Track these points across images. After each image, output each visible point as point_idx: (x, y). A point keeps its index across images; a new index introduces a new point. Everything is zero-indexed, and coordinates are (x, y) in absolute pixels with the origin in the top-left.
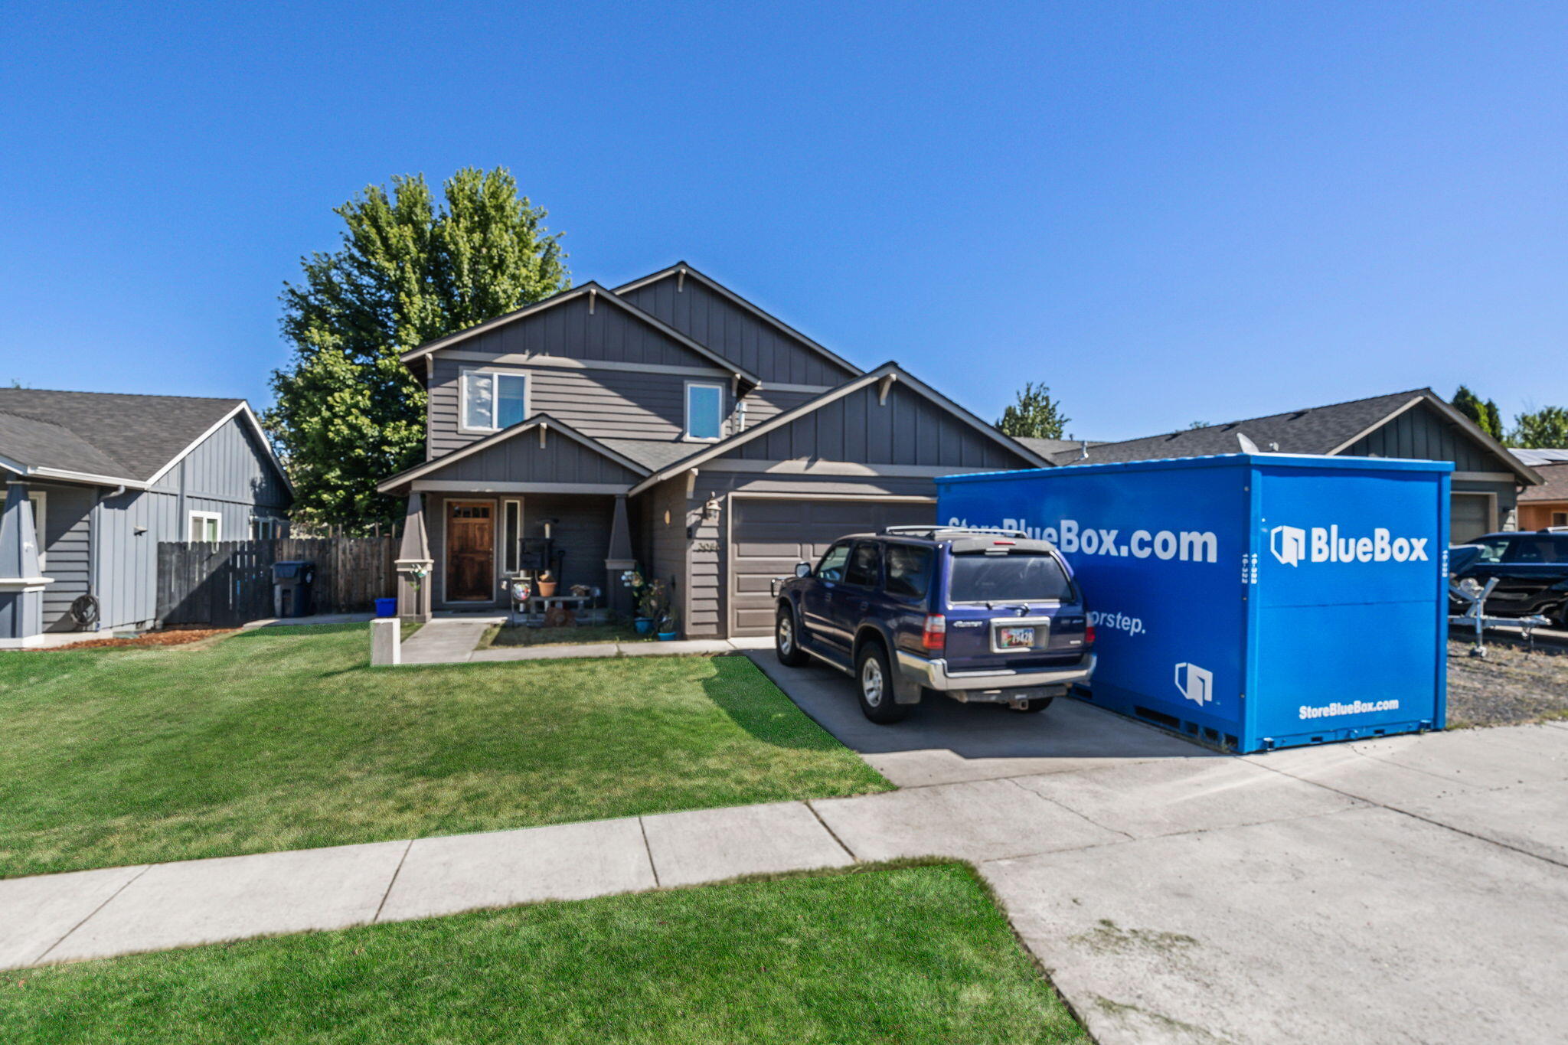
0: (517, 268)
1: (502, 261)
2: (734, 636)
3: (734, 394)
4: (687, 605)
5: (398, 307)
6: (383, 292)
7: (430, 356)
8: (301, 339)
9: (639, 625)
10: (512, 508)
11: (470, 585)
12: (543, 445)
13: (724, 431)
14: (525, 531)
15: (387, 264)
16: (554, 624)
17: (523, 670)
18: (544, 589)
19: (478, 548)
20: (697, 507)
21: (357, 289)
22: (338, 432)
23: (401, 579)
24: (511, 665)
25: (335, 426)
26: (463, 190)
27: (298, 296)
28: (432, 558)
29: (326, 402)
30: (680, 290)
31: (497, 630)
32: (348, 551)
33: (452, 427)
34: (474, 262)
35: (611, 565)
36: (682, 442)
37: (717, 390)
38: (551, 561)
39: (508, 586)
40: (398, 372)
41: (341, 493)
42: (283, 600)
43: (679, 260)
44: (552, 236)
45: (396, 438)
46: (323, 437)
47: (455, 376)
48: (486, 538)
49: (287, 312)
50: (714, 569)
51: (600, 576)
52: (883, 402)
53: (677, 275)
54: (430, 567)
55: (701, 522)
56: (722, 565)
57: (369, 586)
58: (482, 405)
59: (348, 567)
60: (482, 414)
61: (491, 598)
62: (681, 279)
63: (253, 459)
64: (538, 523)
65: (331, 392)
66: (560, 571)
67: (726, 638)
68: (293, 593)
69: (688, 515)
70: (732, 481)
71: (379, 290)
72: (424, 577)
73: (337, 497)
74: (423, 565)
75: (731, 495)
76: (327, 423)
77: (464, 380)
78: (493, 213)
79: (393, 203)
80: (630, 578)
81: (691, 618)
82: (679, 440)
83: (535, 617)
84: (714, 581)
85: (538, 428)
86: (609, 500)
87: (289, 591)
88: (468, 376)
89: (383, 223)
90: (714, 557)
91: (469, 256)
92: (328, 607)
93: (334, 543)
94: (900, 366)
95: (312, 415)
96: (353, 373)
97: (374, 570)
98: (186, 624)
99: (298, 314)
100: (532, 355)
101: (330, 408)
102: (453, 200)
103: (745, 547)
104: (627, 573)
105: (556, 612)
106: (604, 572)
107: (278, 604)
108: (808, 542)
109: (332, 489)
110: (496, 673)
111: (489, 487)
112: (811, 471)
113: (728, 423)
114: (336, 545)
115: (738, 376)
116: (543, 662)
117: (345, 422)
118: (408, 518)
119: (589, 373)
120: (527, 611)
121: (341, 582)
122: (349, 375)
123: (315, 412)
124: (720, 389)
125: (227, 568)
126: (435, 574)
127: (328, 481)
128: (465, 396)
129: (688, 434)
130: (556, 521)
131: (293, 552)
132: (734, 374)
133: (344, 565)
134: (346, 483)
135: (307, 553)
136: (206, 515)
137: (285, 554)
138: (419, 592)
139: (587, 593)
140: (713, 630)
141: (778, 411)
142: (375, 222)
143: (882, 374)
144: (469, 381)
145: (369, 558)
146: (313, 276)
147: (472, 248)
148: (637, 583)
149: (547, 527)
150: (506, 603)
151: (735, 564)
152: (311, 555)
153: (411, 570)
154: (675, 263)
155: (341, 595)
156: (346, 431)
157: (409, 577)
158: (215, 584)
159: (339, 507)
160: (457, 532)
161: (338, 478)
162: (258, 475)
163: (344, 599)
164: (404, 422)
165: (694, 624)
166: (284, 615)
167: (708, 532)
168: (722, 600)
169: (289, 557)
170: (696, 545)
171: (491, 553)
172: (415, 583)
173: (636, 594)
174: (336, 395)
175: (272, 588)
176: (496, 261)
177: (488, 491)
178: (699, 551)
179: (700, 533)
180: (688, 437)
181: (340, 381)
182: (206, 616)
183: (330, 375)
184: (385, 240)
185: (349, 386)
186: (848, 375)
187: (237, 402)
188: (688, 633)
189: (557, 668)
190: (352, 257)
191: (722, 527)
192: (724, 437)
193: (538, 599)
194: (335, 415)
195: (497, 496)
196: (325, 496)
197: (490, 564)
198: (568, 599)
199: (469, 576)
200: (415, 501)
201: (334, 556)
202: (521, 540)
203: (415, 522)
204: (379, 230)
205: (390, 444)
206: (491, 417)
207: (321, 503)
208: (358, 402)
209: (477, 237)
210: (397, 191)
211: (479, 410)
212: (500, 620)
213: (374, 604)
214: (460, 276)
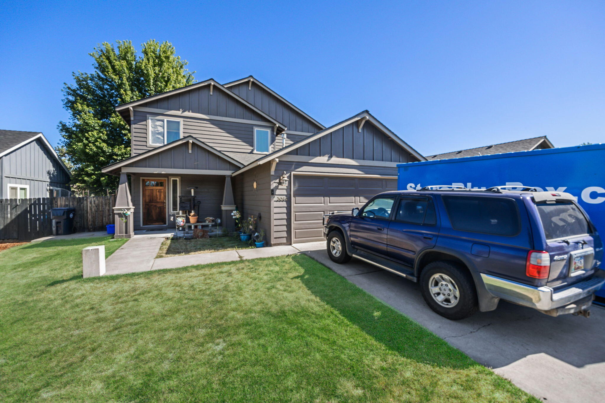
0: (175, 83)
1: (169, 79)
2: (294, 243)
3: (275, 133)
4: (272, 228)
5: (121, 96)
6: (113, 91)
7: (131, 108)
8: (72, 108)
9: (242, 237)
10: (175, 182)
11: (154, 217)
12: (190, 151)
13: (271, 150)
14: (181, 192)
15: (114, 77)
16: (198, 237)
17: (186, 274)
18: (193, 220)
19: (158, 200)
20: (276, 179)
21: (101, 89)
22: (91, 150)
23: (116, 217)
24: (178, 271)
25: (89, 146)
26: (150, 48)
27: (72, 90)
28: (133, 205)
29: (85, 136)
30: (250, 89)
31: (169, 242)
32: (93, 203)
33: (144, 144)
34: (156, 80)
35: (224, 208)
36: (253, 153)
37: (268, 132)
38: (194, 206)
39: (174, 219)
40: (120, 124)
41: (94, 177)
42: (57, 227)
43: (250, 75)
44: (191, 73)
45: (120, 153)
46: (83, 152)
47: (145, 120)
48: (162, 196)
49: (66, 97)
50: (285, 210)
51: (219, 213)
52: (360, 130)
53: (248, 83)
54: (132, 210)
55: (278, 186)
56: (289, 208)
57: (104, 218)
58: (159, 134)
59: (93, 210)
60: (159, 138)
61: (165, 224)
62: (250, 83)
63: (48, 161)
64: (189, 189)
65: (87, 132)
66: (198, 211)
67: (291, 244)
68: (62, 224)
69: (272, 183)
70: (293, 166)
71: (112, 90)
72: (129, 216)
73: (92, 178)
74: (128, 209)
75: (293, 173)
76: (85, 145)
77: (150, 122)
78: (164, 59)
79: (117, 52)
80: (236, 215)
81: (274, 235)
82: (251, 153)
83: (187, 233)
84: (285, 216)
85: (188, 142)
86: (223, 177)
87: (60, 222)
88: (152, 120)
89: (112, 58)
90: (284, 204)
91: (153, 76)
92: (83, 229)
93: (85, 199)
94: (370, 113)
95: (78, 142)
96: (98, 124)
97: (107, 211)
98: (3, 240)
99: (71, 98)
100: (184, 112)
101: (87, 139)
102: (146, 53)
103: (299, 199)
104: (234, 212)
105: (198, 231)
106: (220, 211)
107: (54, 229)
108: (327, 196)
109: (89, 175)
110: (169, 278)
111: (164, 171)
112: (329, 162)
113: (272, 146)
114: (87, 200)
115: (277, 125)
116: (197, 267)
117: (95, 145)
118: (120, 186)
119: (212, 121)
120: (184, 229)
121: (90, 217)
122: (96, 125)
123: (81, 141)
124: (269, 131)
125: (26, 212)
126: (136, 214)
127: (87, 172)
128: (150, 129)
129: (255, 150)
130: (197, 188)
131: (63, 203)
132: (276, 124)
133: (91, 209)
134: (96, 173)
135: (71, 203)
136: (19, 186)
137: (59, 203)
138: (126, 223)
139: (213, 221)
140: (284, 241)
141: (292, 143)
142: (108, 58)
143: (362, 116)
144: (152, 122)
145: (104, 205)
146: (79, 81)
147: (155, 73)
148: (238, 216)
149: (192, 191)
150: (173, 226)
151: (295, 207)
152: (73, 205)
153: (122, 212)
154: (248, 76)
155: (90, 223)
156: (95, 149)
157: (120, 215)
158: (21, 220)
159: (93, 183)
160: (147, 193)
161: (92, 170)
162: (52, 169)
163: (91, 225)
164: (123, 146)
165: (275, 238)
166: (57, 234)
167: (281, 192)
168: (289, 226)
169: (61, 206)
170: (276, 198)
171: (165, 203)
172: (124, 218)
173: (237, 221)
174: (90, 133)
175: (51, 221)
176: (166, 79)
177: (163, 173)
178: (277, 201)
179: (278, 192)
180: (255, 152)
181: (92, 127)
182: (15, 235)
183: (87, 124)
184: (113, 67)
185: (96, 130)
186: (319, 129)
187: (36, 133)
188: (272, 243)
189: (207, 271)
190: (99, 76)
191: (289, 189)
192: (271, 152)
193: (189, 224)
194: (90, 142)
195: (167, 176)
196: (86, 178)
197: (164, 208)
198: (204, 224)
199: (154, 213)
200: (123, 178)
201: (85, 205)
202: (179, 197)
203: (123, 188)
204: (110, 62)
205: (117, 155)
206: (164, 140)
207: (84, 181)
208: (101, 136)
209: (157, 69)
210: (119, 47)
211: (157, 136)
212: (170, 235)
213: (106, 228)
214: (149, 86)
